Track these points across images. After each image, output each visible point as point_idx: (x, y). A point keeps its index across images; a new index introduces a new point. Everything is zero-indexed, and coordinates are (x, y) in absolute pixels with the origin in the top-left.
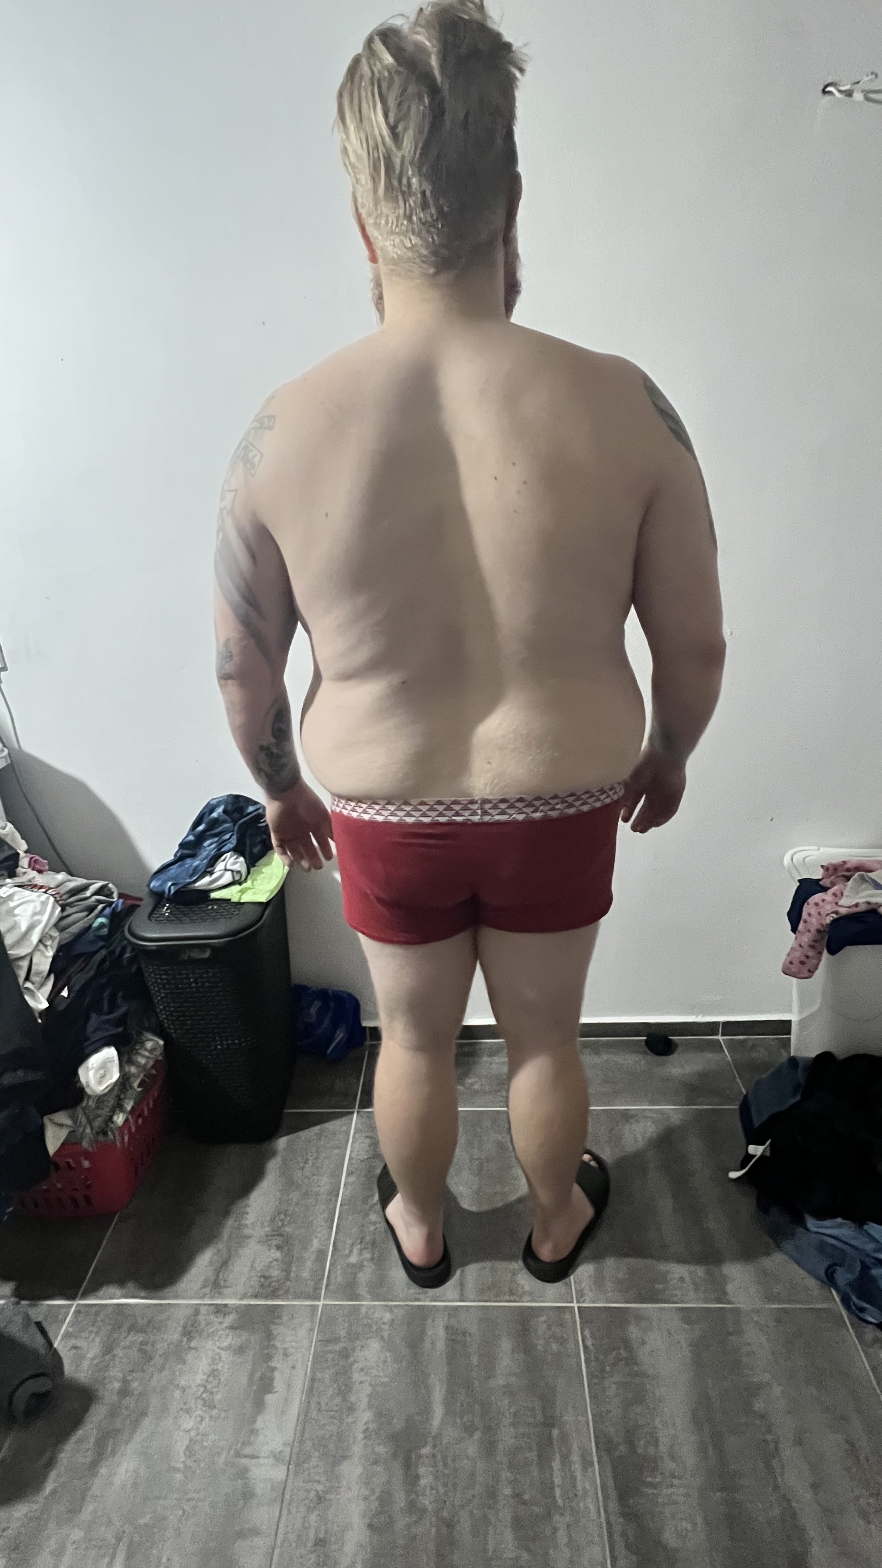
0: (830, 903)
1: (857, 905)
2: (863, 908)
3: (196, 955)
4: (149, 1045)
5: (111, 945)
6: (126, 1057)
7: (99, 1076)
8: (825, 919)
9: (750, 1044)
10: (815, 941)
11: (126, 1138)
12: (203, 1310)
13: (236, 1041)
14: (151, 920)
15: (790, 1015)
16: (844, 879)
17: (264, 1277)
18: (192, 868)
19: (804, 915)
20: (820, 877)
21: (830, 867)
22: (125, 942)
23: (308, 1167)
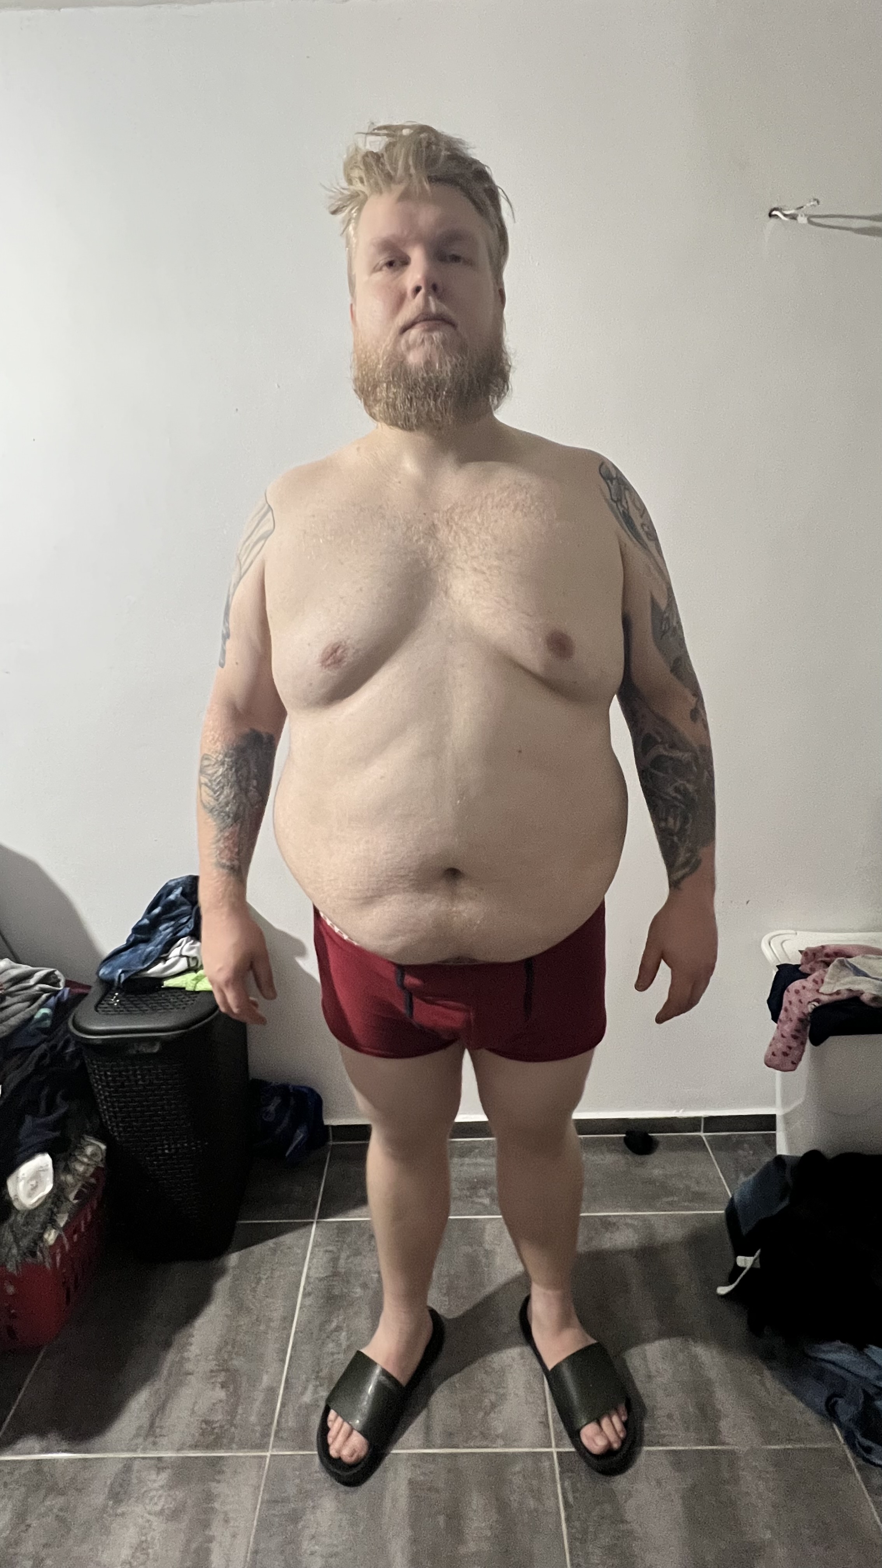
0: (809, 990)
1: (838, 993)
2: (845, 995)
3: (145, 1049)
4: (89, 1150)
5: (51, 1040)
6: (62, 1165)
7: (30, 1187)
8: (807, 1007)
9: (734, 1140)
10: (797, 1031)
11: (58, 1258)
12: (136, 1466)
13: (186, 1145)
14: (97, 1011)
15: (774, 1109)
16: (822, 964)
17: (207, 1422)
18: (145, 954)
19: (785, 1003)
20: (799, 963)
21: (809, 952)
22: (69, 1035)
23: (260, 1289)
